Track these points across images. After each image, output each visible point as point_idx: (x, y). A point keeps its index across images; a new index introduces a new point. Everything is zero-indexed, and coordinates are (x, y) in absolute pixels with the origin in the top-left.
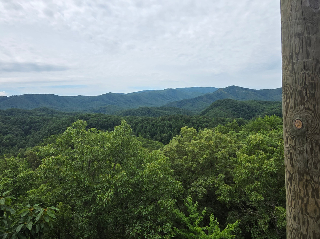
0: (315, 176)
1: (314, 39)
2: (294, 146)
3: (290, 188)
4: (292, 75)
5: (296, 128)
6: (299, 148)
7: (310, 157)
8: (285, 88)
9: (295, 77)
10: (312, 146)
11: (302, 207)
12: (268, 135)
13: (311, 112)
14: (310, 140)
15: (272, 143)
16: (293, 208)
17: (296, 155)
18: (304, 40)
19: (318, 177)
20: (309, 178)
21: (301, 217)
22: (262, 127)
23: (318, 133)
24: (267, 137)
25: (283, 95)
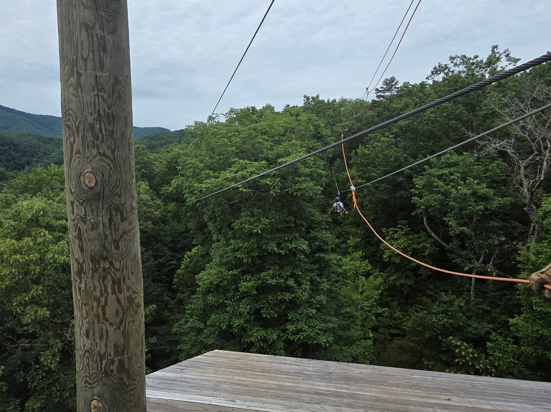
0: (115, 261)
1: (111, 42)
2: (83, 216)
3: (79, 287)
4: (76, 95)
5: (87, 186)
6: (92, 220)
7: (108, 232)
8: (66, 116)
9: (83, 98)
10: (111, 215)
11: (98, 313)
12: (57, 199)
13: (108, 161)
14: (108, 205)
15: (64, 213)
16: (84, 318)
17: (86, 231)
18: (95, 38)
19: (120, 260)
20: (107, 265)
21: (97, 329)
22: (44, 185)
23: (119, 193)
24: (55, 204)
25: (64, 128)
